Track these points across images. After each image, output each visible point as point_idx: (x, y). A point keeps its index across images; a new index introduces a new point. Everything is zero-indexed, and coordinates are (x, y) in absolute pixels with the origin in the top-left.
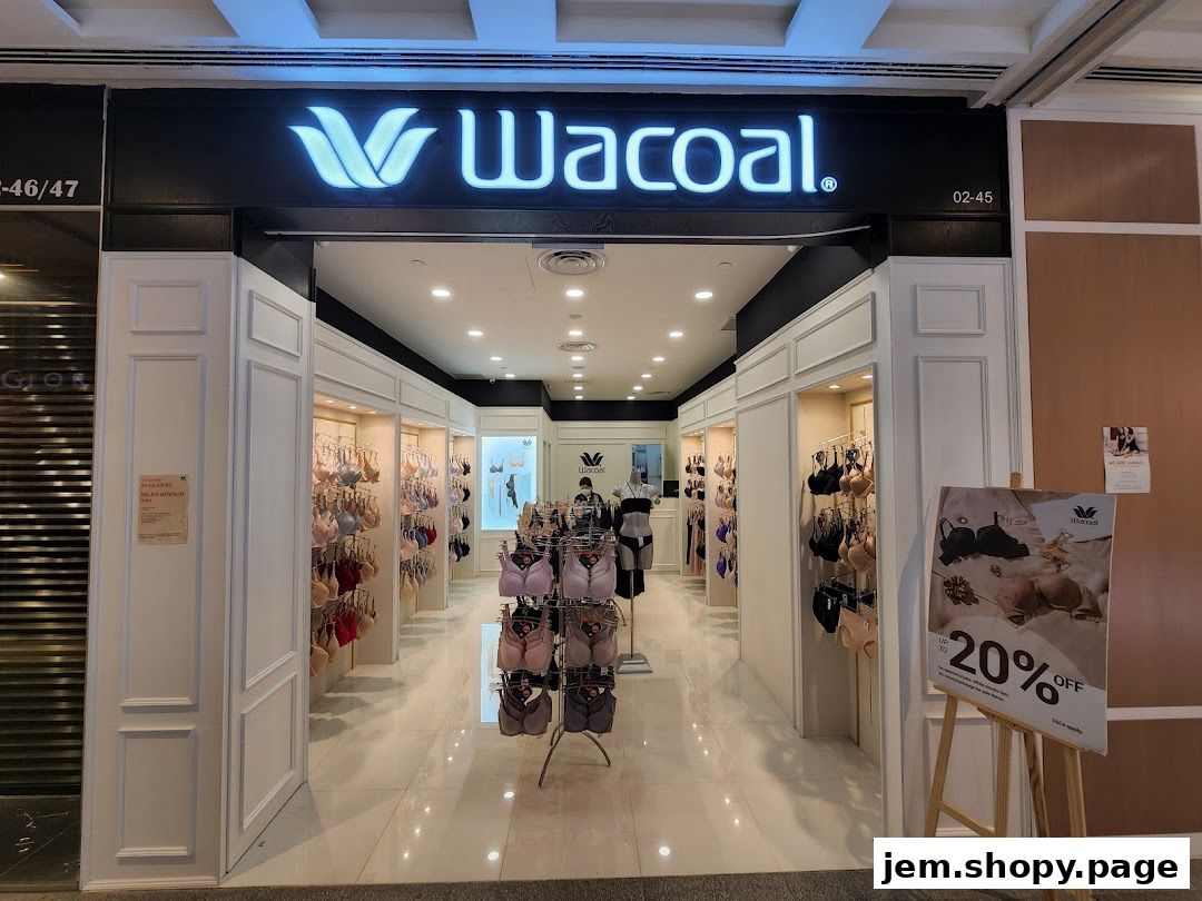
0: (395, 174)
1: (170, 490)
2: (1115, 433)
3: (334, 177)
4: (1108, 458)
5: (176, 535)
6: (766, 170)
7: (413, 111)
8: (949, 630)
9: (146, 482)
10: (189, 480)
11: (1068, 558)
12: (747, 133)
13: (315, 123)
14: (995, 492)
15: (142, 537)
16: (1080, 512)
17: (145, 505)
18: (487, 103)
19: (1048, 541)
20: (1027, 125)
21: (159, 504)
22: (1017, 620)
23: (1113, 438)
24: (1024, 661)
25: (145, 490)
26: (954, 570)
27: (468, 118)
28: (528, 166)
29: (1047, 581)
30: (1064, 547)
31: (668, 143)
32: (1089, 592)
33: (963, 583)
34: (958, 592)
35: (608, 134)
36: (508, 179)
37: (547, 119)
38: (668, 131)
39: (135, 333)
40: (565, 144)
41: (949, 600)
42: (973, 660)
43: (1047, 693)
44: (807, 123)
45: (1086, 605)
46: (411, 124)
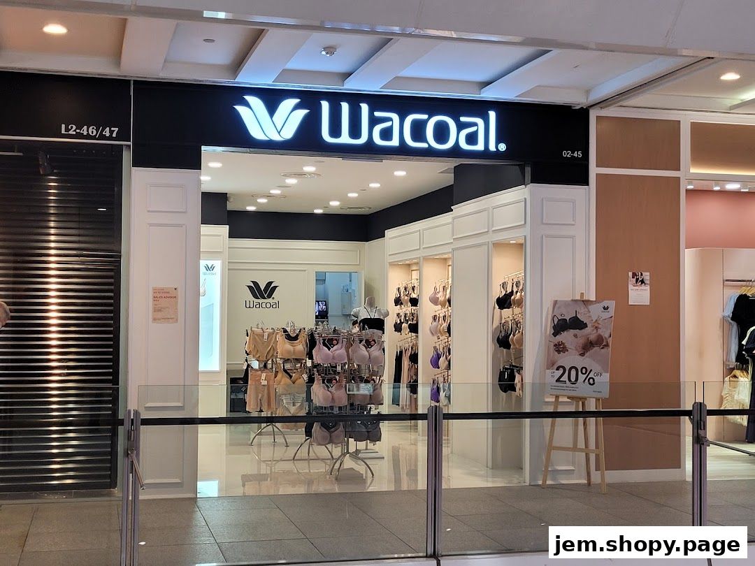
0: (288, 133)
1: (168, 295)
2: (634, 275)
3: (256, 133)
4: (631, 287)
5: (172, 319)
6: (472, 139)
7: (298, 100)
8: (555, 367)
9: (156, 291)
10: (179, 290)
11: (600, 326)
12: (463, 119)
13: (247, 104)
14: (576, 301)
15: (154, 319)
16: (604, 308)
17: (156, 302)
18: (335, 99)
19: (594, 320)
20: (598, 118)
21: (164, 303)
22: (582, 355)
23: (633, 277)
24: (584, 371)
25: (155, 295)
26: (559, 338)
27: (325, 106)
28: (355, 132)
29: (593, 337)
30: (599, 322)
31: (424, 123)
32: (606, 338)
33: (563, 344)
34: (560, 348)
35: (395, 117)
36: (345, 138)
37: (365, 108)
38: (425, 117)
39: (149, 211)
40: (374, 122)
41: (556, 353)
42: (565, 378)
43: (591, 381)
44: (492, 115)
45: (604, 343)
46: (297, 107)
